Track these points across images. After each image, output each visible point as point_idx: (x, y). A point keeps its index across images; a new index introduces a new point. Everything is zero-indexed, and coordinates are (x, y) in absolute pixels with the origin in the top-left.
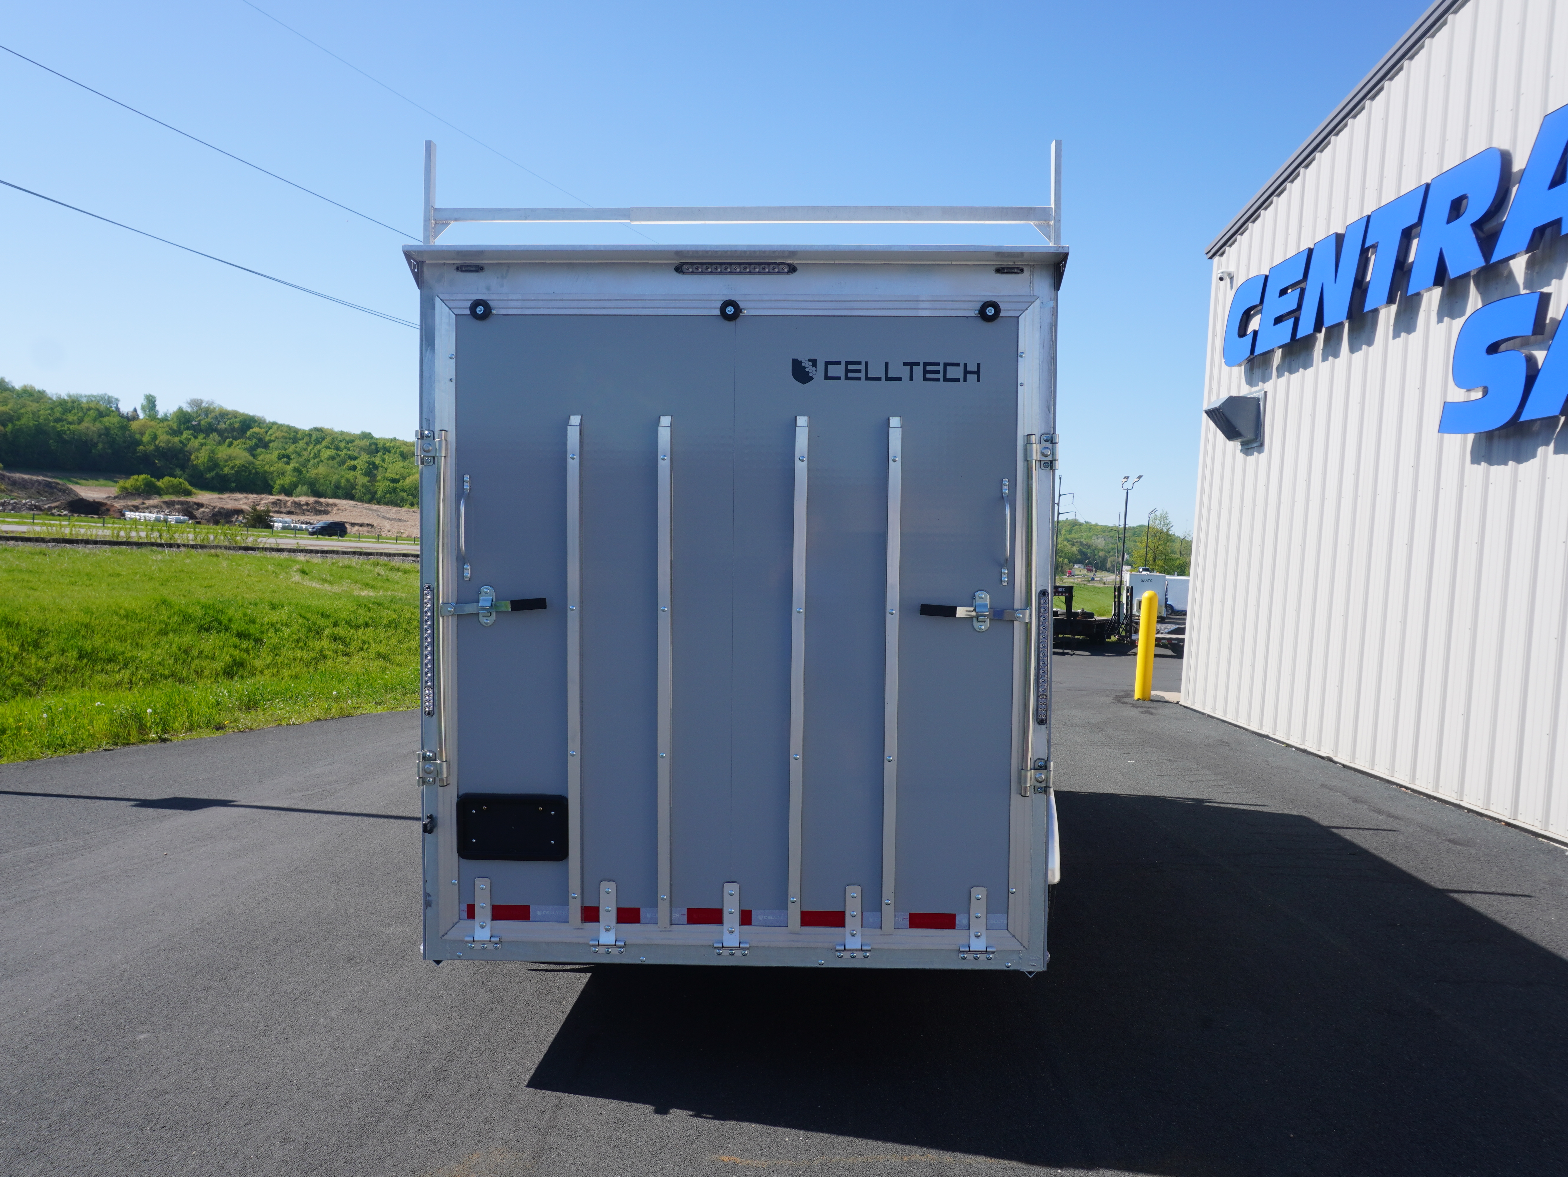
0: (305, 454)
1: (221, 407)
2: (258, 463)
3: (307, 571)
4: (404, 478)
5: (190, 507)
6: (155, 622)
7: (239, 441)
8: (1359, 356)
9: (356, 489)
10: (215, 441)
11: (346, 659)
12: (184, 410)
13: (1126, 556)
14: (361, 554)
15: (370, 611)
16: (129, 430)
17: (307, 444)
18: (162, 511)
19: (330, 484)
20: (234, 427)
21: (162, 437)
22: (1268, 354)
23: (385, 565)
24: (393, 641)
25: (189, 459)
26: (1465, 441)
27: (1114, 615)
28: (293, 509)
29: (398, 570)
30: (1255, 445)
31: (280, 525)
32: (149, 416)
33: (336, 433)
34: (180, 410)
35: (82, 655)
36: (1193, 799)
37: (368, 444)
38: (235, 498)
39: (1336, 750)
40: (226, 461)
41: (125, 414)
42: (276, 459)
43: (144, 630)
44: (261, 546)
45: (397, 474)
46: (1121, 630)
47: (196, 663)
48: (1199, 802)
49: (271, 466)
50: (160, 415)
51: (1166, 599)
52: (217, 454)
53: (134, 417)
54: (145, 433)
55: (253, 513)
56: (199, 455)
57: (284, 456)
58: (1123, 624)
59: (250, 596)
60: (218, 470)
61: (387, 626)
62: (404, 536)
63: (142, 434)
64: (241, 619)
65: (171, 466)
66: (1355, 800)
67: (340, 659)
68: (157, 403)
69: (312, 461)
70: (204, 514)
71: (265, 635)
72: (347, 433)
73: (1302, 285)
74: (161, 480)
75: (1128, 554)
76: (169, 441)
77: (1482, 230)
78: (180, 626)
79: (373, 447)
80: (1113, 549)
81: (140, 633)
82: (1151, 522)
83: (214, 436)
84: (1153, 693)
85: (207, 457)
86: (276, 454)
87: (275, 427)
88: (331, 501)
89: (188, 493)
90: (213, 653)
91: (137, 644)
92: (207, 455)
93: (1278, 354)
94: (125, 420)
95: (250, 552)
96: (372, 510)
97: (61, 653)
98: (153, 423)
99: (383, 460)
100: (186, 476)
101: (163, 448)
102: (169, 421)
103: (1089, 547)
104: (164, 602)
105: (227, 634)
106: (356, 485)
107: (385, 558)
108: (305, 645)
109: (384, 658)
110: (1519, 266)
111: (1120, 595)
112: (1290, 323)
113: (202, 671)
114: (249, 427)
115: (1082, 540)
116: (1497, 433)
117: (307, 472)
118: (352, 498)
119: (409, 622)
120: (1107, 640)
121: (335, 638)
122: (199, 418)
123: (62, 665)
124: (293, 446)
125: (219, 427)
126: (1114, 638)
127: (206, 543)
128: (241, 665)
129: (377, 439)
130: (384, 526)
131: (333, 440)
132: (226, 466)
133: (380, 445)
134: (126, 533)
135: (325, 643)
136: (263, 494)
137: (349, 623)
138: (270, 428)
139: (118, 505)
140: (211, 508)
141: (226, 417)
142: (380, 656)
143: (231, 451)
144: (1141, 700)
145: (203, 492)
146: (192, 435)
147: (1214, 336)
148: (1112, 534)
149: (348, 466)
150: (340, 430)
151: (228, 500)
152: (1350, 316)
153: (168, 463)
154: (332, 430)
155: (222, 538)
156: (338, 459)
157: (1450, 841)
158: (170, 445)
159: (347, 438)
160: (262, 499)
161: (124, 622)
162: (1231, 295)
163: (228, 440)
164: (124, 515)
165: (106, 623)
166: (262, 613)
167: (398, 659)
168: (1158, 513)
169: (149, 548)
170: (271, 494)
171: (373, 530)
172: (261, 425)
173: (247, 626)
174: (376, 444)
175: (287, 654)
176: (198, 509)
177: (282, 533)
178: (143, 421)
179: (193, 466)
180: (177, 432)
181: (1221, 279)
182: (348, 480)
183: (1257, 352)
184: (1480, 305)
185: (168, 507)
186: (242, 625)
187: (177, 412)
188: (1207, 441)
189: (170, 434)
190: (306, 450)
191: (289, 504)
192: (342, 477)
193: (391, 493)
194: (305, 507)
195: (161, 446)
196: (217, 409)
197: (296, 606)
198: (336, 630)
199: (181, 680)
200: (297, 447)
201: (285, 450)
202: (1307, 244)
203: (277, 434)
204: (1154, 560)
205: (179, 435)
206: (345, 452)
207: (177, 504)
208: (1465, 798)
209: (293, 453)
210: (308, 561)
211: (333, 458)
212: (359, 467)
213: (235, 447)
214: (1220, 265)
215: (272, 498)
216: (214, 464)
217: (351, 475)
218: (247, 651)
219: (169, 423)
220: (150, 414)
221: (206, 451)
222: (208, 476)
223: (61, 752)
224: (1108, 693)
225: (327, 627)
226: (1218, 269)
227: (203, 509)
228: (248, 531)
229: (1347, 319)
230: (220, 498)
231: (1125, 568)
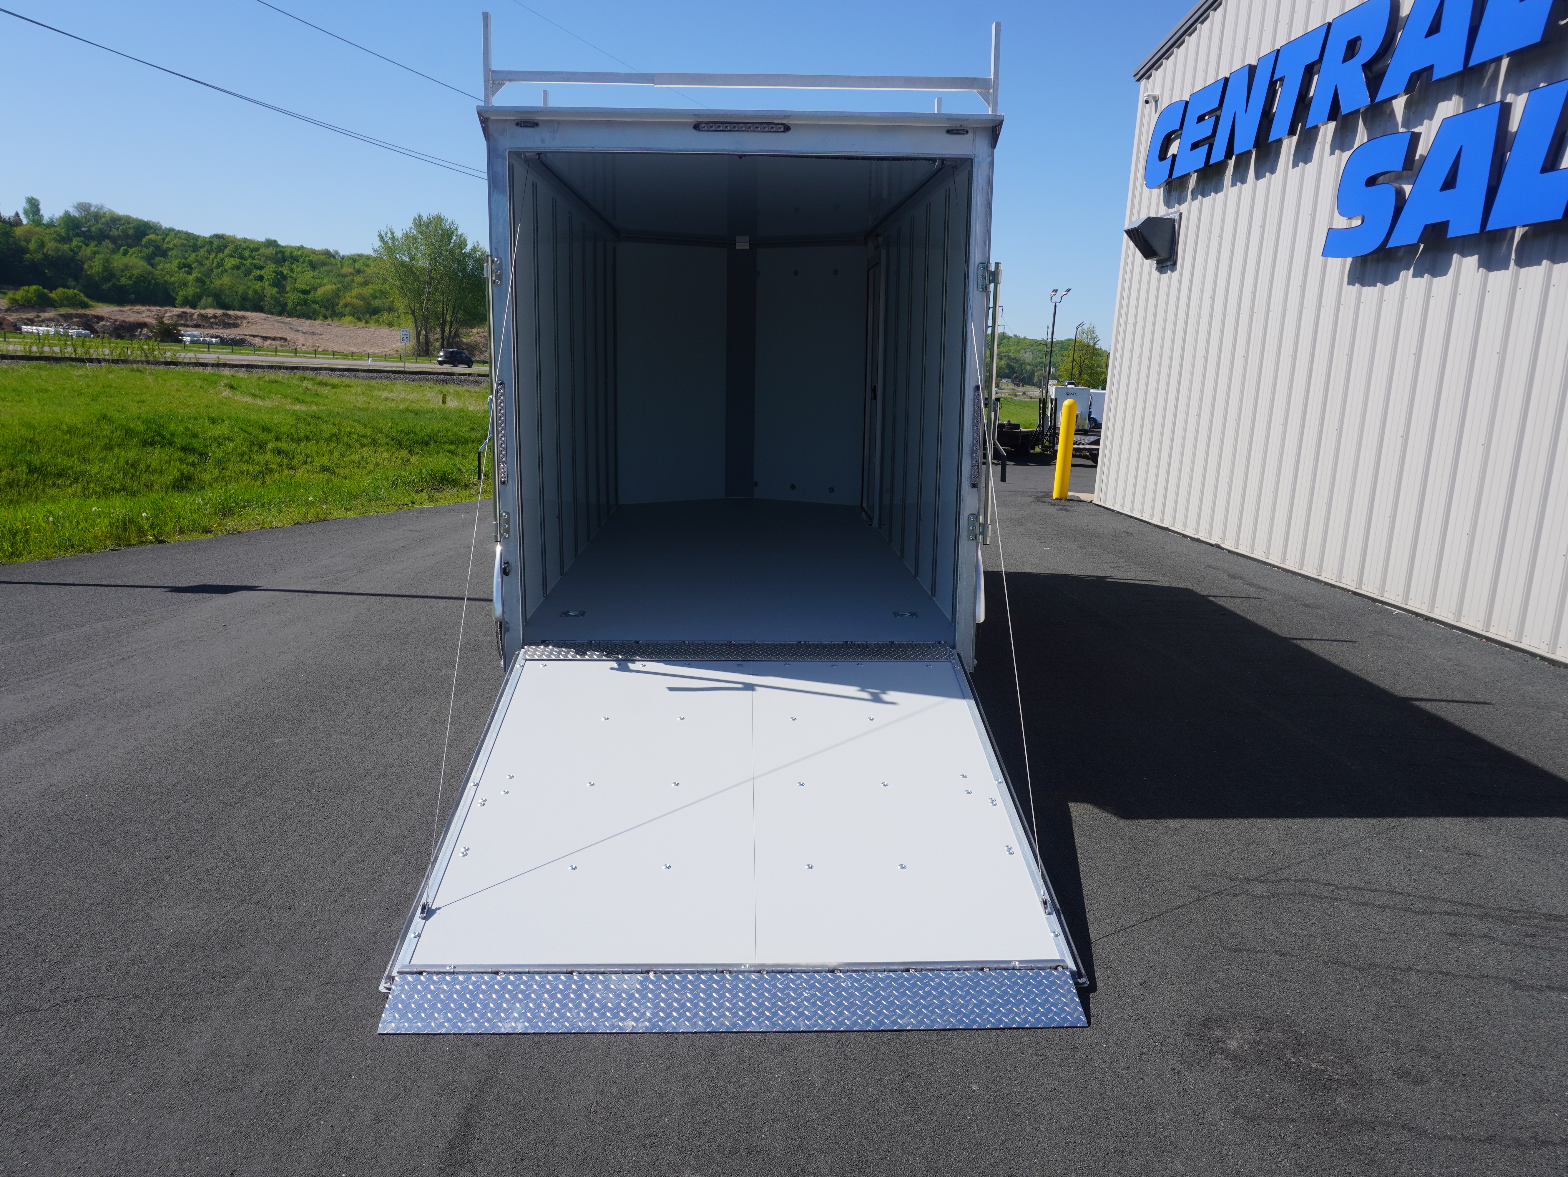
0: (208, 263)
1: (111, 212)
2: (157, 272)
3: (235, 386)
4: (315, 289)
5: (89, 320)
6: (98, 437)
7: (134, 249)
8: (1263, 182)
9: (265, 301)
10: (108, 249)
11: (292, 472)
12: (71, 214)
13: (1052, 370)
14: (287, 368)
15: (309, 424)
16: (13, 237)
17: (209, 252)
18: (61, 325)
19: (237, 295)
20: (128, 233)
21: (50, 244)
22: (1185, 178)
23: (312, 379)
24: (336, 455)
25: (82, 269)
26: (1344, 263)
27: (1039, 426)
28: (200, 322)
29: (326, 384)
30: (1169, 264)
31: (189, 339)
32: (34, 221)
33: (239, 240)
34: (67, 215)
35: (32, 470)
36: (1097, 577)
37: (274, 252)
38: (136, 311)
39: (1224, 538)
40: (123, 271)
41: (7, 219)
42: (177, 269)
43: (89, 445)
44: (181, 361)
45: (307, 285)
46: (1045, 441)
47: (145, 477)
48: (1101, 579)
49: (172, 276)
50: (46, 220)
51: (1090, 413)
52: (112, 263)
53: (16, 222)
54: (31, 240)
55: (158, 326)
56: (93, 264)
57: (185, 266)
58: (1047, 435)
59: (187, 411)
60: (115, 280)
61: (328, 440)
62: (320, 349)
63: (28, 241)
64: (183, 433)
65: (63, 276)
66: (1233, 577)
67: (286, 472)
68: (41, 206)
69: (215, 271)
70: (106, 328)
71: (209, 449)
72: (251, 240)
73: (1218, 113)
74: (54, 292)
75: (1056, 368)
76: (58, 249)
77: (1371, 71)
78: (123, 441)
79: (280, 256)
80: (1041, 363)
81: (86, 447)
82: (1078, 336)
83: (107, 243)
84: (1070, 494)
85: (101, 266)
86: (175, 263)
87: (172, 234)
88: (240, 313)
89: (85, 306)
90: (160, 467)
91: (84, 459)
92: (101, 264)
93: (1194, 177)
94: (8, 226)
95: (173, 367)
96: (283, 323)
97: (10, 468)
98: (38, 229)
99: (292, 270)
100: (80, 286)
101: (53, 257)
102: (56, 226)
103: (1017, 360)
104: (104, 417)
105: (172, 449)
106: (265, 296)
107: (311, 373)
108: (250, 458)
109: (328, 471)
110: (1399, 105)
111: (1045, 408)
112: (1205, 148)
113: (152, 484)
114: (144, 234)
115: (1011, 354)
116: (1370, 257)
117: (211, 282)
118: (261, 310)
119: (349, 435)
120: (1032, 451)
121: (279, 452)
122: (89, 224)
123: (14, 480)
124: (194, 255)
125: (111, 233)
126: (1038, 449)
127: (124, 358)
128: (190, 478)
129: (283, 247)
130: (298, 340)
131: (236, 248)
132: (122, 276)
133: (287, 254)
134: (38, 348)
135: (269, 456)
136: (167, 306)
137: (290, 437)
138: (167, 235)
139: (12, 318)
140: (112, 321)
141: (118, 222)
142: (324, 469)
143: (126, 260)
144: (1060, 499)
145: (101, 304)
146: (83, 242)
147: (1138, 157)
148: (1039, 348)
149: (254, 276)
150: (243, 237)
151: (130, 313)
152: (1257, 145)
153: (59, 273)
154: (234, 237)
155: (139, 353)
156: (243, 269)
157: (1304, 605)
158: (59, 253)
159: (252, 246)
160: (166, 312)
161: (67, 437)
162: (1155, 117)
163: (122, 248)
164: (20, 329)
165: (50, 439)
166: (203, 427)
167: (342, 472)
168: (1085, 327)
169: (68, 363)
170: (175, 307)
171: (286, 344)
172: (157, 231)
173: (190, 441)
174: (283, 252)
175: (232, 468)
176: (99, 323)
177: (196, 347)
178: (27, 227)
179: (87, 275)
180: (66, 239)
181: (1147, 102)
182: (255, 291)
183: (1174, 176)
184: (1366, 140)
185: (66, 321)
186: (185, 440)
187: (63, 217)
188: (1126, 259)
189: (59, 241)
190: (208, 258)
191: (195, 317)
192: (249, 288)
193: (302, 305)
194: (213, 320)
195: (50, 255)
196: (107, 213)
197: (237, 420)
198: (279, 444)
199: (133, 494)
200: (198, 256)
201: (186, 259)
202: (1224, 73)
203: (175, 242)
204: (1080, 374)
205: (68, 242)
206: (249, 261)
207: (76, 318)
208: (1323, 574)
209: (194, 263)
210: (233, 376)
211: (237, 267)
212: (266, 277)
213: (131, 255)
214: (1147, 88)
215: (177, 311)
216: (109, 274)
217: (258, 286)
218: (193, 465)
219: (56, 228)
220: (34, 220)
221: (100, 259)
222: (104, 287)
223: (71, 552)
224: (1030, 494)
225: (270, 441)
226: (1144, 93)
227: (103, 323)
229: (1254, 148)
230: (120, 311)
231: (1051, 382)
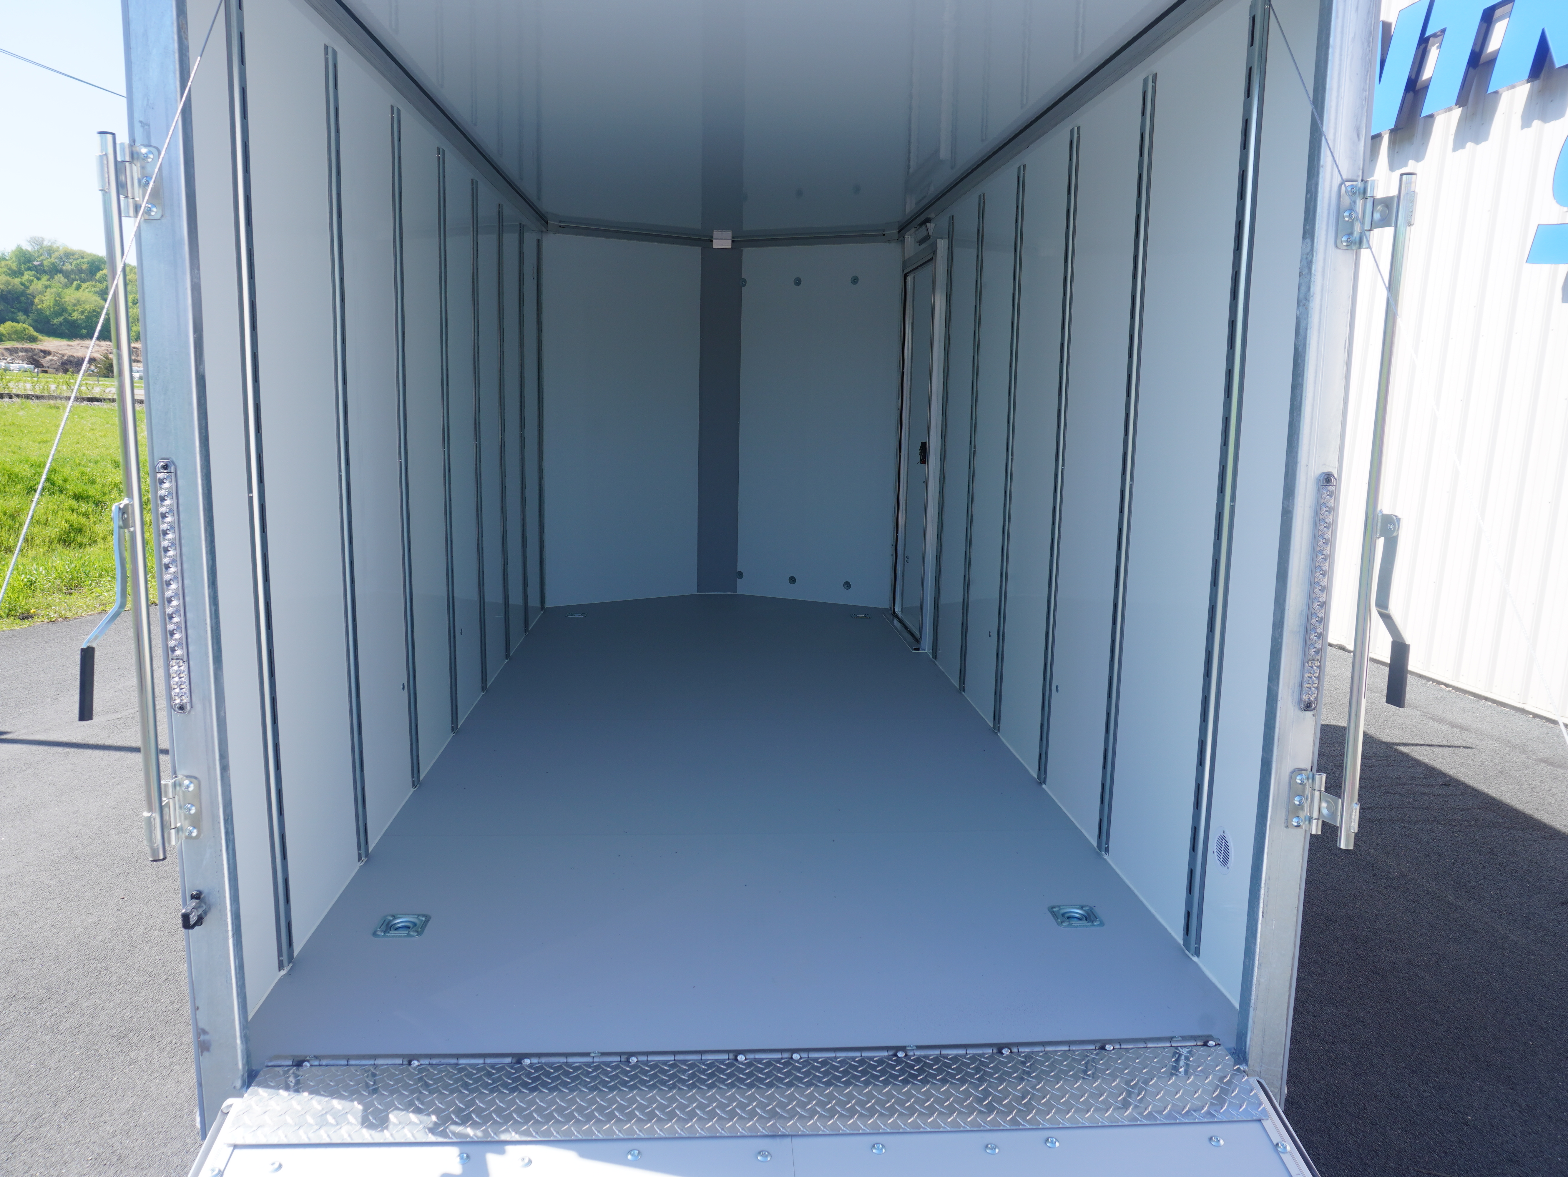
1: (65, 246)
5: (35, 355)
7: (88, 283)
10: (60, 283)
12: (24, 248)
18: (4, 359)
20: (81, 268)
25: (32, 303)
26: (1554, 274)
34: (20, 249)
38: (85, 345)
40: (75, 305)
44: (110, 397)
52: (64, 298)
55: (105, 361)
56: (44, 298)
59: (93, 454)
60: (66, 315)
64: (78, 479)
65: (13, 310)
70: (52, 362)
71: (107, 496)
74: (3, 325)
76: (8, 283)
78: (5, 488)
83: (59, 277)
85: (52, 301)
89: (33, 340)
90: (45, 517)
92: (53, 299)
95: (96, 403)
100: (30, 321)
101: (3, 291)
102: (7, 260)
105: (63, 496)
113: (32, 539)
114: (99, 269)
122: (41, 258)
125: (64, 268)
127: (46, 394)
128: (80, 531)
132: (74, 311)
140: (60, 356)
141: (71, 257)
143: (79, 294)
145: (51, 339)
146: (34, 276)
151: (78, 348)
152: (1395, 127)
153: (9, 306)
155: (64, 388)
158: (10, 287)
163: (75, 283)
166: (103, 472)
173: (85, 487)
176: (45, 357)
177: (139, 383)
179: (37, 310)
180: (18, 273)
185: (11, 354)
186: (79, 486)
187: (15, 251)
189: (9, 275)
196: (61, 248)
205: (20, 276)
207: (22, 352)
213: (84, 290)
216: (61, 309)
218: (86, 515)
219: (7, 262)
221: (52, 294)
222: (55, 321)
227: (50, 357)
228: (98, 381)
230: (68, 345)
